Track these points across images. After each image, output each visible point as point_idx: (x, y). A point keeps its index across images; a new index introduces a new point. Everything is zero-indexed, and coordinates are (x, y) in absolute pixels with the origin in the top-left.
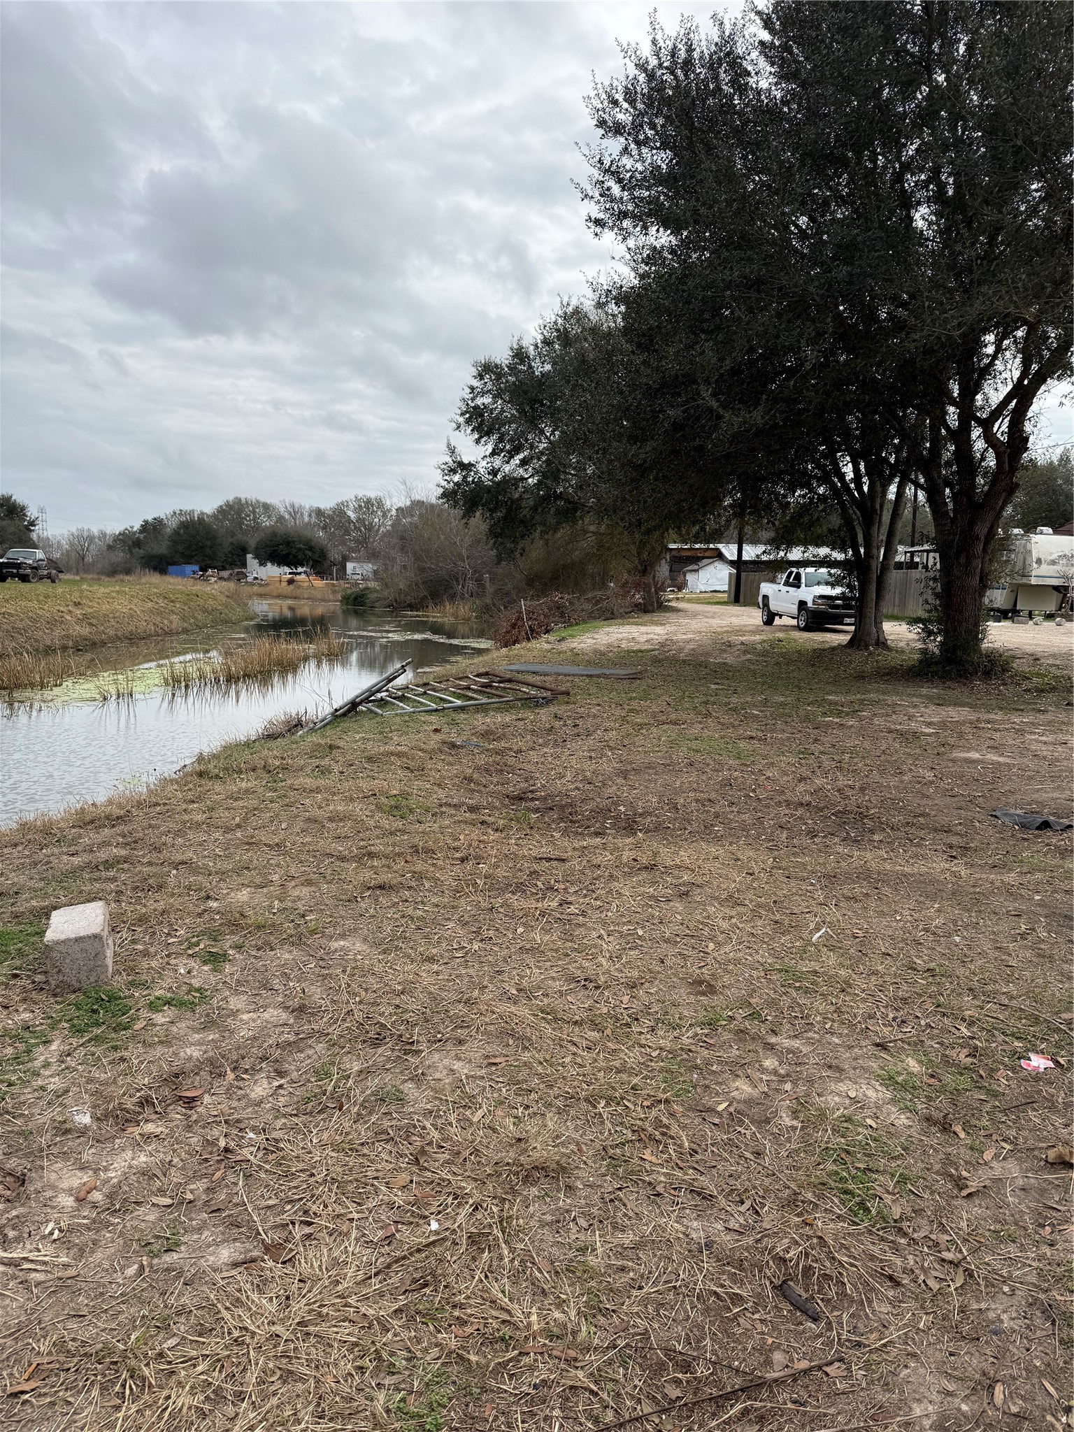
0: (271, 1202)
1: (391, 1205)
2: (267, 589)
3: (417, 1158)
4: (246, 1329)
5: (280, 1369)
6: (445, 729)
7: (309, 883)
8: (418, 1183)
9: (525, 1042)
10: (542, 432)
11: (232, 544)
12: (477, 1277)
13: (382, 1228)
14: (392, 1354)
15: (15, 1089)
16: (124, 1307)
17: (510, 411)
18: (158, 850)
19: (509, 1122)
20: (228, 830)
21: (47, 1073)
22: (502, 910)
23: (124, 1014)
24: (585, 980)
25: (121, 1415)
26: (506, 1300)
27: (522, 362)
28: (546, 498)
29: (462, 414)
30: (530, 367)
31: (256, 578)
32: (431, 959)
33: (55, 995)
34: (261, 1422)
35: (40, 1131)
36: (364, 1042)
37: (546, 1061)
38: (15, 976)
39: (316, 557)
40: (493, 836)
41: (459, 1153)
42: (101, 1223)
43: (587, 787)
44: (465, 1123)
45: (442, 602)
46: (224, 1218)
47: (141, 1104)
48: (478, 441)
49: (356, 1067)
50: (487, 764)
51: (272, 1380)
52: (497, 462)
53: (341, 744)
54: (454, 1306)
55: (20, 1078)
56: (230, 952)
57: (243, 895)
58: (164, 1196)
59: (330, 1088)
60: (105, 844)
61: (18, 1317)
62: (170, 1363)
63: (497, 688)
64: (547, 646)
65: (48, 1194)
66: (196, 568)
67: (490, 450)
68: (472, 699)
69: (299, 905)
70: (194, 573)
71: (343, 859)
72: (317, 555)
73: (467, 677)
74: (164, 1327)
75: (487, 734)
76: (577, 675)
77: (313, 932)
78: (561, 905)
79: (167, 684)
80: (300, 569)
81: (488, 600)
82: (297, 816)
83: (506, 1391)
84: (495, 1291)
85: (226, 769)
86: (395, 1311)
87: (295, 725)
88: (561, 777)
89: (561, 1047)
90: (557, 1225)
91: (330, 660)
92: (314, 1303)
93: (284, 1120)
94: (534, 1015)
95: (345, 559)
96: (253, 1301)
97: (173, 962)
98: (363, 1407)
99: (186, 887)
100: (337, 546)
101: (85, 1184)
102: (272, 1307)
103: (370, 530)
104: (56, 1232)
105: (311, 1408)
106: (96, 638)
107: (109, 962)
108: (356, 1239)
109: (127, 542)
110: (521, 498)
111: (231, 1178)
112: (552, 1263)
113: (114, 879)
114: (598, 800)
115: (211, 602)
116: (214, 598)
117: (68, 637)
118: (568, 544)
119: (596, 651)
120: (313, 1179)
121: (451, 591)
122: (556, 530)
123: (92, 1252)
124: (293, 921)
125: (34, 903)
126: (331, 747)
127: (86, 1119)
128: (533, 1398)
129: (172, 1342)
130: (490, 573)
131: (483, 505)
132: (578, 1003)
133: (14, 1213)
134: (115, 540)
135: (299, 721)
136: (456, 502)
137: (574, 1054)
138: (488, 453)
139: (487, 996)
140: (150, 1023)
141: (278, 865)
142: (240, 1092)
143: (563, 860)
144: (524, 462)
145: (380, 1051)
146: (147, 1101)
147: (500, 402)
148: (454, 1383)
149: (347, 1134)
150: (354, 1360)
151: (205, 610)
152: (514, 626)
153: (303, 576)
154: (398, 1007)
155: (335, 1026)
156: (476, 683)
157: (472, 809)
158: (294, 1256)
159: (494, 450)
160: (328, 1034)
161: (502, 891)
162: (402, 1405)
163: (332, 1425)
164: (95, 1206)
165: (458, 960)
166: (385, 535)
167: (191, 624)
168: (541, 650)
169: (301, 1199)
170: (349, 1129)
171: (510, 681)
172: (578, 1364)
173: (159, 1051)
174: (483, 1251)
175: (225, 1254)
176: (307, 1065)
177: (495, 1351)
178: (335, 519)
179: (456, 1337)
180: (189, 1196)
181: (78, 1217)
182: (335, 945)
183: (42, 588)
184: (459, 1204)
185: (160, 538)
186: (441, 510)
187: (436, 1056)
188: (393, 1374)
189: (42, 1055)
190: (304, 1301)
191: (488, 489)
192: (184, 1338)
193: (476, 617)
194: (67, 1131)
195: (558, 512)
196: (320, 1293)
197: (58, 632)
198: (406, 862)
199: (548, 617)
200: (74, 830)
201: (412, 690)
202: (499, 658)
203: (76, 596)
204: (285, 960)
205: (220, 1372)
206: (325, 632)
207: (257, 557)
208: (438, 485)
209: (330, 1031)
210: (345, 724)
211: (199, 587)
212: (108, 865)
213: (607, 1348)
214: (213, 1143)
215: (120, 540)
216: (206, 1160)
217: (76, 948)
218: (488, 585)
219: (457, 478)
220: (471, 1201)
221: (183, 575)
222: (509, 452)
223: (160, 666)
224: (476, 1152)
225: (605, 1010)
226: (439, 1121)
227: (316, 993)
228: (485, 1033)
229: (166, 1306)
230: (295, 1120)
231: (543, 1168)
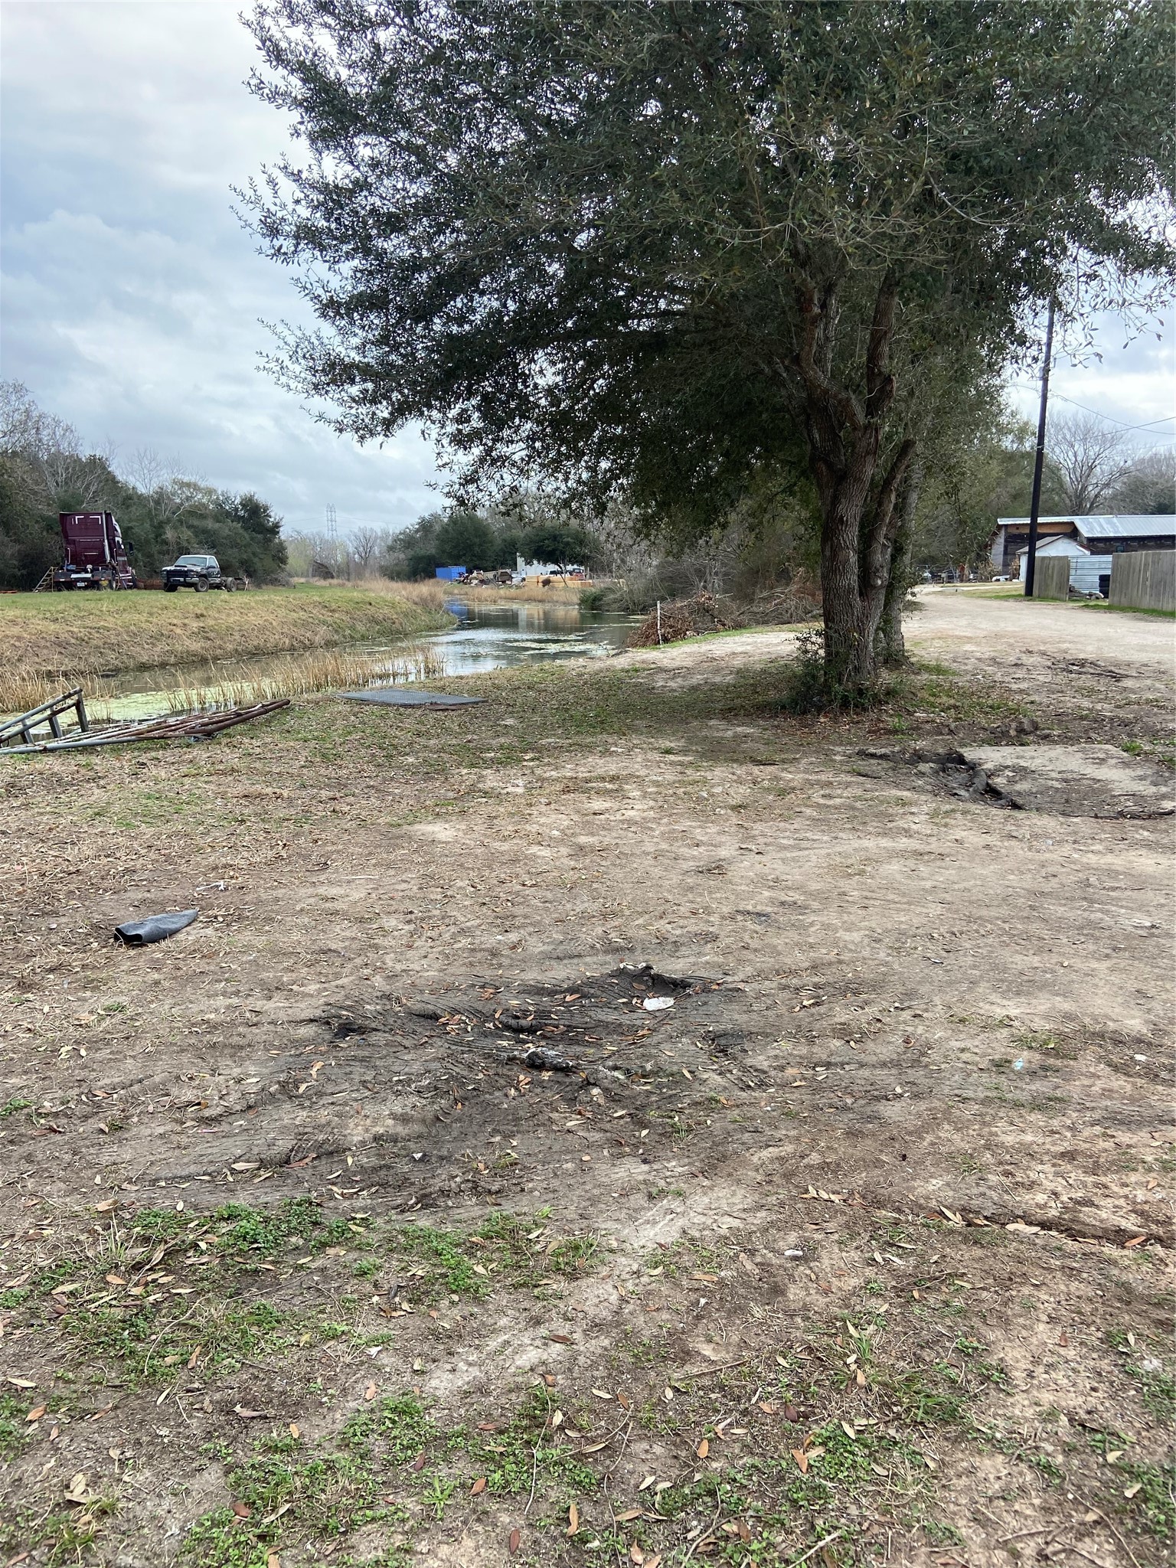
2: (521, 592)
11: (503, 541)
31: (523, 579)
66: (463, 569)
70: (460, 575)
80: (561, 567)
106: (209, 654)
134: (395, 540)
153: (559, 575)
199: (688, 622)
203: (201, 606)
207: (527, 555)
215: (400, 540)
221: (449, 577)
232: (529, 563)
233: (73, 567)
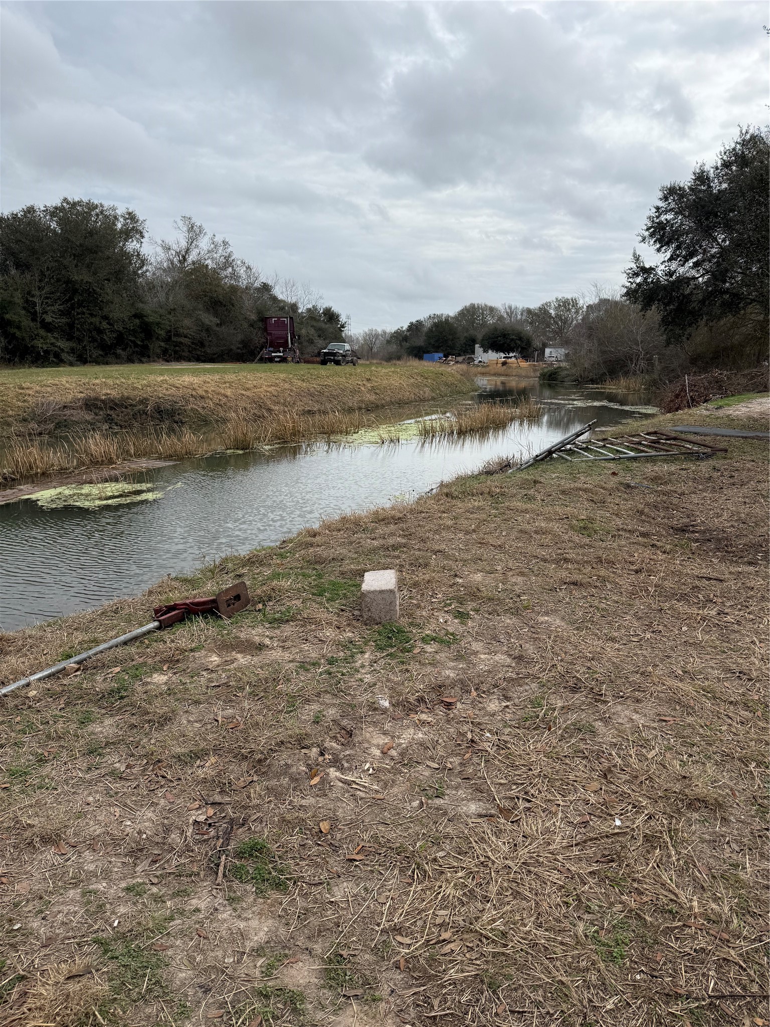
0: (502, 781)
1: (587, 802)
2: (487, 369)
3: (605, 774)
4: (489, 858)
5: (512, 889)
6: (622, 473)
7: (522, 574)
8: (606, 791)
9: (689, 710)
10: (715, 239)
11: (466, 337)
12: (651, 865)
13: (579, 815)
14: (588, 900)
15: (346, 678)
16: (412, 825)
17: (688, 224)
18: (423, 541)
19: (677, 763)
20: (467, 533)
21: (363, 671)
22: (669, 612)
23: (407, 642)
24: (740, 673)
25: (412, 889)
26: (674, 886)
27: (703, 183)
28: (713, 292)
29: (648, 229)
30: (710, 187)
31: (480, 362)
32: (613, 640)
33: (366, 625)
34: (500, 918)
35: (360, 705)
36: (565, 688)
37: (707, 726)
38: (342, 610)
39: (524, 345)
40: (661, 556)
41: (637, 777)
42: (396, 770)
43: (741, 525)
44: (642, 758)
45: (618, 378)
46: (472, 784)
47: (418, 701)
48: (659, 250)
49: (560, 704)
50: (656, 501)
51: (506, 894)
52: (674, 265)
53: (542, 480)
54: (634, 880)
55: (348, 672)
56: (471, 613)
57: (478, 577)
58: (434, 762)
59: (541, 714)
60: (392, 534)
61: (351, 816)
62: (441, 866)
63: (664, 444)
64: (705, 412)
65: (366, 745)
66: (441, 355)
67: (668, 256)
68: (643, 451)
69: (516, 588)
70: (440, 358)
71: (545, 561)
72: (524, 344)
73: (639, 435)
74: (436, 843)
75: (655, 479)
76: (733, 436)
77: (526, 608)
78: (719, 614)
79: (421, 435)
80: (511, 354)
81: (656, 376)
82: (513, 528)
83: (672, 948)
84: (665, 877)
85: (464, 492)
86: (590, 873)
87: (505, 466)
88: (719, 516)
89: (719, 718)
90: (715, 842)
91: (529, 421)
92: (534, 853)
93: (509, 729)
94: (697, 691)
95: (545, 346)
96: (493, 842)
97: (436, 614)
98: (568, 928)
99: (441, 567)
100: (540, 336)
101: (386, 744)
102: (506, 848)
103: (565, 323)
104: (371, 770)
105: (533, 919)
106: (379, 403)
107: (398, 608)
108: (561, 818)
109: (399, 338)
110: (691, 293)
111: (475, 760)
112: (710, 869)
113: (398, 557)
114: (751, 537)
115: (450, 379)
116: (453, 376)
117: (362, 401)
118: (730, 330)
119: (750, 418)
120: (531, 772)
121: (625, 369)
122: (719, 318)
123: (392, 787)
124: (512, 598)
125: (352, 566)
126: (535, 482)
127: (386, 704)
128: (693, 958)
129: (441, 854)
130: (658, 354)
131: (659, 300)
132: (734, 689)
133: (347, 753)
134: (391, 337)
135: (509, 463)
136: (636, 299)
137: (730, 725)
138: (666, 259)
139: (658, 672)
140: (423, 651)
141: (501, 560)
142: (480, 705)
143: (721, 581)
144: (696, 265)
145: (577, 696)
146: (422, 700)
147: (680, 217)
148: (634, 931)
149: (554, 747)
150: (561, 897)
151: (446, 384)
152: (677, 396)
153: (514, 359)
154: (589, 668)
155: (544, 674)
156: (646, 439)
157: (644, 535)
158: (519, 819)
159: (672, 256)
160: (539, 678)
161: (668, 598)
162: (596, 935)
163: (547, 933)
164: (392, 759)
165: (634, 643)
166: (576, 326)
167: (437, 394)
168: (701, 415)
169: (522, 784)
170: (555, 745)
171: (675, 439)
172: (730, 945)
173: (429, 669)
174: (655, 848)
175: (473, 808)
176: (525, 696)
177: (665, 919)
178: (539, 316)
179: (635, 901)
180: (449, 765)
181: (384, 763)
182: (542, 619)
183: (348, 368)
184: (637, 812)
185: (419, 334)
186: (623, 305)
187: (619, 708)
188: (589, 913)
189: (360, 660)
190: (526, 850)
191: (664, 287)
192: (448, 853)
193: (645, 389)
194: (375, 709)
195: (723, 304)
196: (537, 848)
197: (356, 398)
198: (593, 568)
199: (708, 389)
200: (373, 524)
201: (594, 443)
202: (665, 421)
203: (368, 374)
204: (508, 623)
205: (472, 880)
206: (527, 400)
207: (482, 346)
208: (623, 286)
209: (541, 676)
210: (543, 466)
211: (443, 368)
212: (395, 547)
213: (754, 939)
214: (463, 735)
215: (394, 336)
216: (459, 745)
217: (380, 597)
218: (657, 363)
219: (639, 280)
220: (646, 812)
221: (433, 360)
222: (685, 257)
223: (417, 422)
224: (650, 778)
225: (756, 698)
226: (622, 752)
227: (530, 649)
228: (657, 697)
229: (437, 831)
230: (517, 730)
231: (703, 801)
232: (485, 351)
233: (271, 349)
